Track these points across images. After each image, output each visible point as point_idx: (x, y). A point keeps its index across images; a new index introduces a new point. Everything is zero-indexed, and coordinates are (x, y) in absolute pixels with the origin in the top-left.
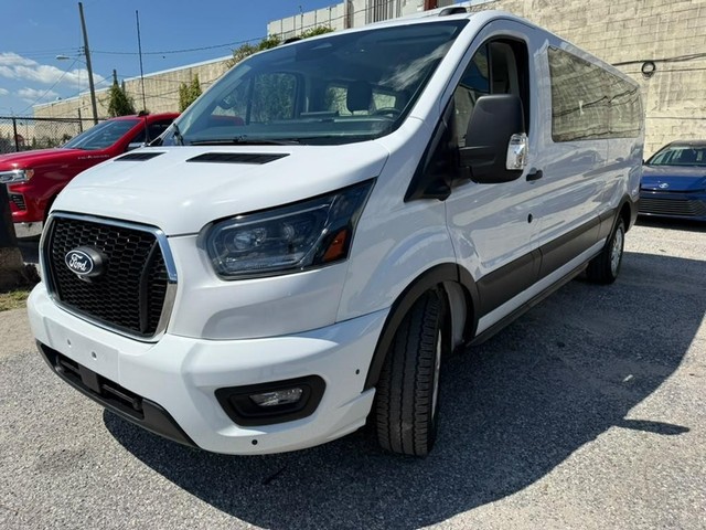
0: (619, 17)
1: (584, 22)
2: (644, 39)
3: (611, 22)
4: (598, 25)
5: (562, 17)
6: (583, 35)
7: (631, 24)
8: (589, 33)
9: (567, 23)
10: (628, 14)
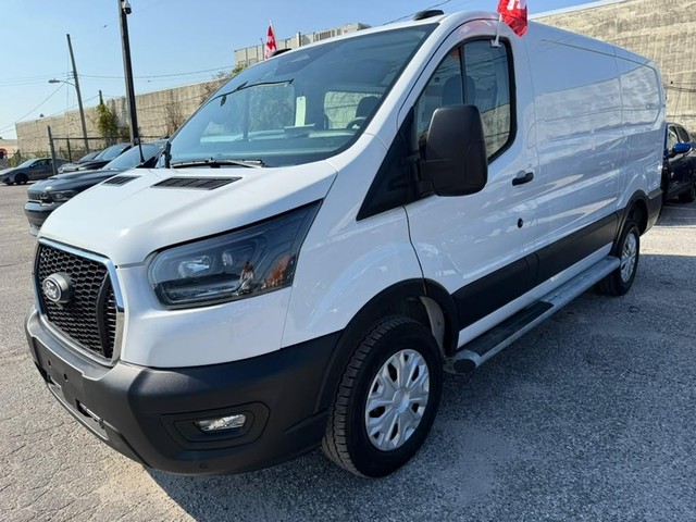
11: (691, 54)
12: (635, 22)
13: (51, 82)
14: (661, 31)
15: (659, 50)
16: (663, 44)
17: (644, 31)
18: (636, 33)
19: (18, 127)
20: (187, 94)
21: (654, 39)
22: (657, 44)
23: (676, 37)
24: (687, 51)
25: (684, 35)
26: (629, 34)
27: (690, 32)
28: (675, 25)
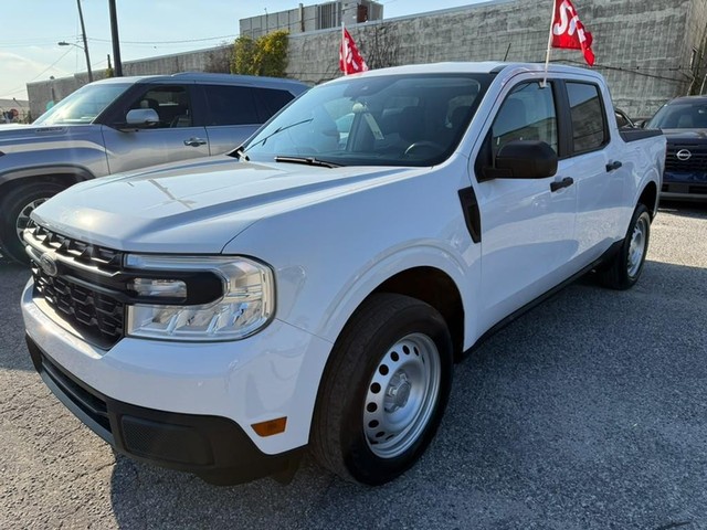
0: (469, 37)
1: (450, 40)
2: (483, 52)
3: (465, 40)
4: (458, 42)
5: (437, 35)
6: (450, 48)
7: (475, 42)
8: (453, 47)
9: (440, 39)
10: (474, 36)
11: (658, 42)
12: (610, 9)
13: (60, 44)
14: (633, 18)
15: (630, 37)
16: (633, 31)
17: (618, 18)
18: (610, 20)
19: (30, 87)
20: (192, 62)
21: (626, 26)
22: (627, 32)
23: (646, 25)
24: (655, 39)
25: (653, 23)
26: (604, 20)
27: (658, 21)
28: (646, 13)
